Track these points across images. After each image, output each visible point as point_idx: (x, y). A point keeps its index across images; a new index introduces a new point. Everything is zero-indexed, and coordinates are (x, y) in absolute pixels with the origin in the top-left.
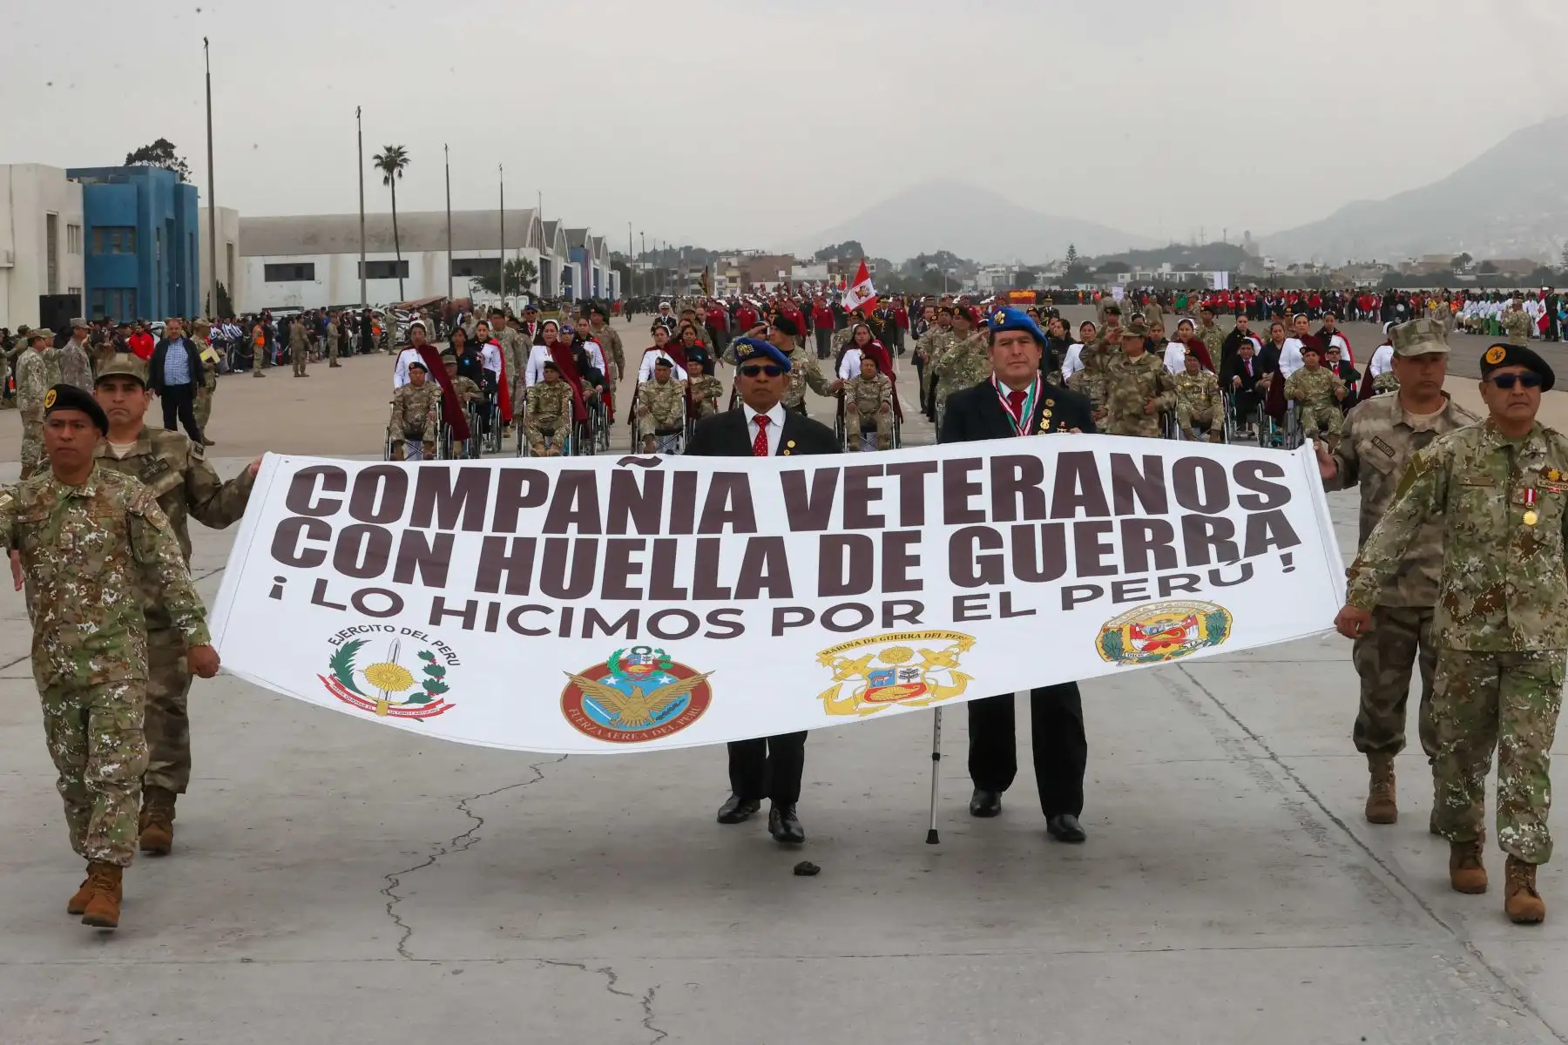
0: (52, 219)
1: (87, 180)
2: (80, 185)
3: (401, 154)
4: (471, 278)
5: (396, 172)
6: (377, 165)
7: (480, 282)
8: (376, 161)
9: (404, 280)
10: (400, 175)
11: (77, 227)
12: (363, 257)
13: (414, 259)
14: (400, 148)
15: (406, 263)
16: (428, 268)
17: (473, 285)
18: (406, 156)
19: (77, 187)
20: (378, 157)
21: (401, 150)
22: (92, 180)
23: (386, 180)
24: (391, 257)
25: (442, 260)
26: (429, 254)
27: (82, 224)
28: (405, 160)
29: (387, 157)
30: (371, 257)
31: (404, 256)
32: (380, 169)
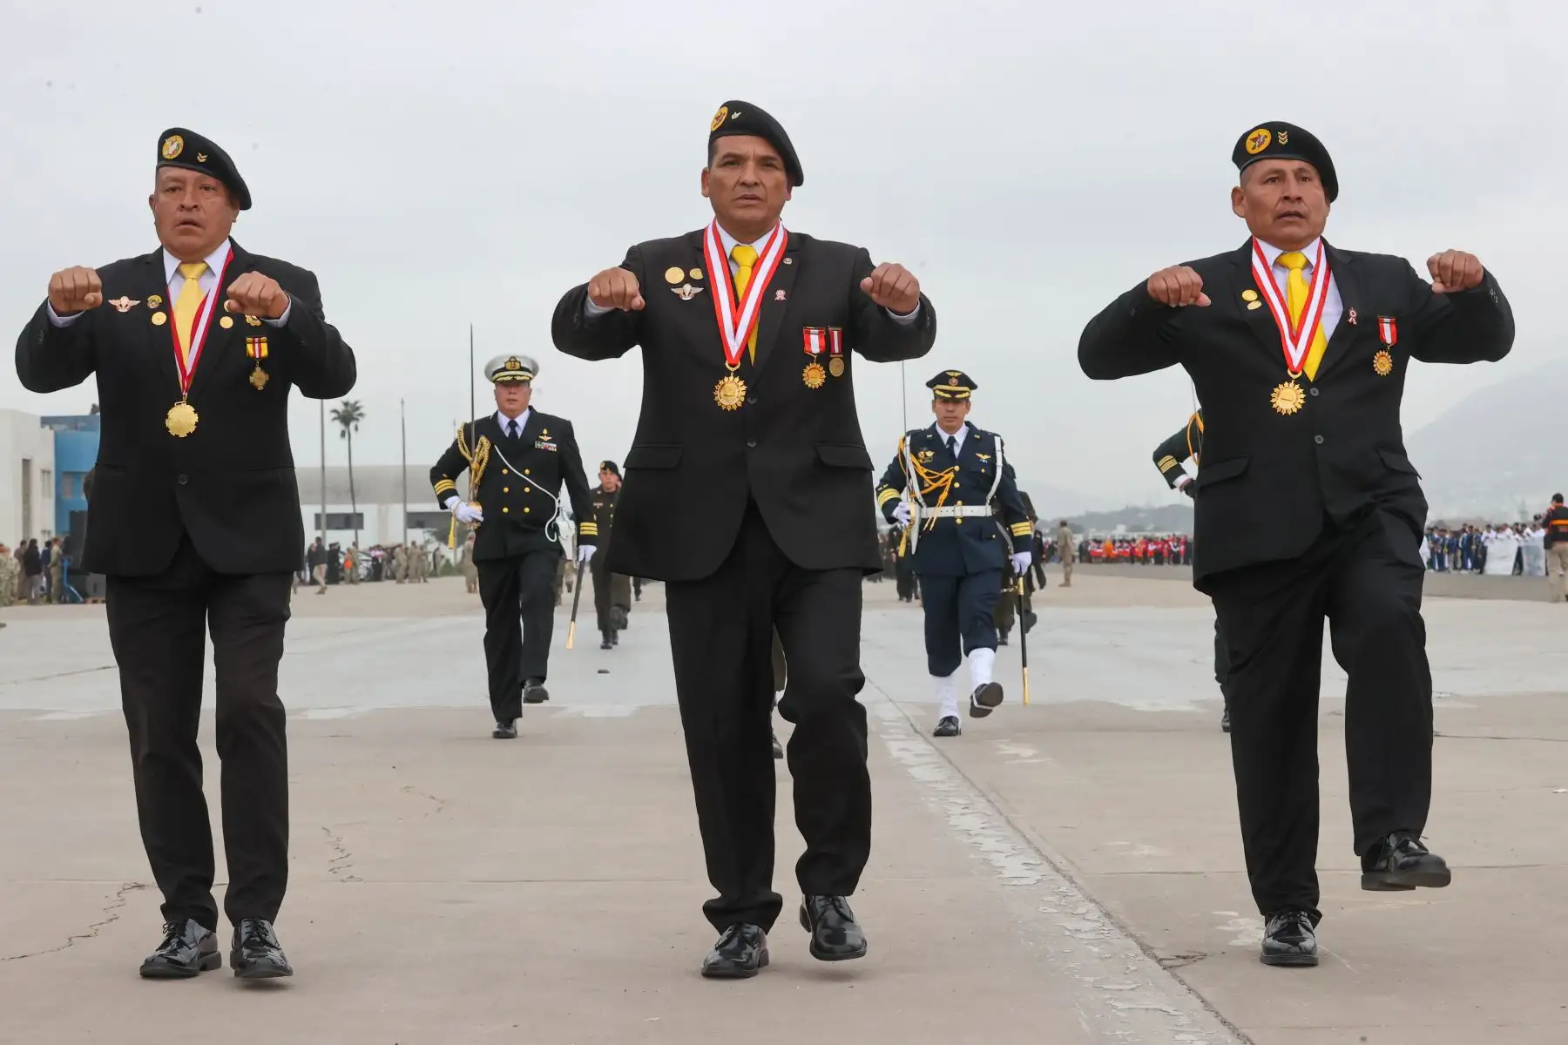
0: (26, 463)
1: (58, 427)
2: (52, 432)
3: (358, 409)
4: (425, 530)
5: (352, 425)
6: (334, 419)
7: (434, 534)
8: (334, 415)
9: (360, 532)
10: (356, 429)
11: (49, 472)
12: (324, 508)
13: (369, 511)
14: (356, 403)
15: (361, 515)
16: (383, 520)
17: (427, 536)
18: (362, 411)
19: (48, 434)
20: (335, 411)
21: (358, 405)
22: (63, 427)
23: (343, 434)
24: (347, 509)
25: (397, 513)
26: (383, 507)
27: (52, 469)
28: (361, 415)
29: (344, 412)
30: (332, 509)
31: (360, 508)
32: (337, 423)
